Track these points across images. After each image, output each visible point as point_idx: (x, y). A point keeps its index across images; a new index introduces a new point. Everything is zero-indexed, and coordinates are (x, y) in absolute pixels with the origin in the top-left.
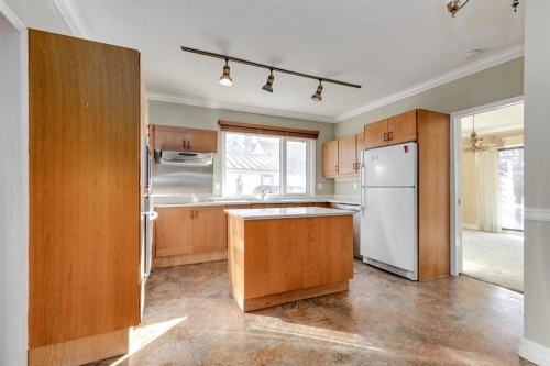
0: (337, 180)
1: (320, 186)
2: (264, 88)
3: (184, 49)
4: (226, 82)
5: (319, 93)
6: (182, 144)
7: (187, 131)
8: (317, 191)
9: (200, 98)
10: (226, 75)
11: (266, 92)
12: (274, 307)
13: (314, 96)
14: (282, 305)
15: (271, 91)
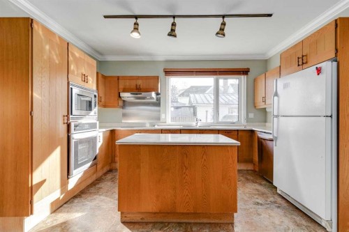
0: (267, 110)
1: (251, 115)
2: (169, 35)
3: (106, 17)
4: (135, 35)
5: (222, 29)
6: (135, 87)
7: (138, 78)
8: (248, 120)
9: (150, 55)
10: (136, 29)
11: (171, 37)
12: (147, 223)
13: (217, 33)
14: (155, 223)
15: (175, 36)
